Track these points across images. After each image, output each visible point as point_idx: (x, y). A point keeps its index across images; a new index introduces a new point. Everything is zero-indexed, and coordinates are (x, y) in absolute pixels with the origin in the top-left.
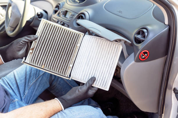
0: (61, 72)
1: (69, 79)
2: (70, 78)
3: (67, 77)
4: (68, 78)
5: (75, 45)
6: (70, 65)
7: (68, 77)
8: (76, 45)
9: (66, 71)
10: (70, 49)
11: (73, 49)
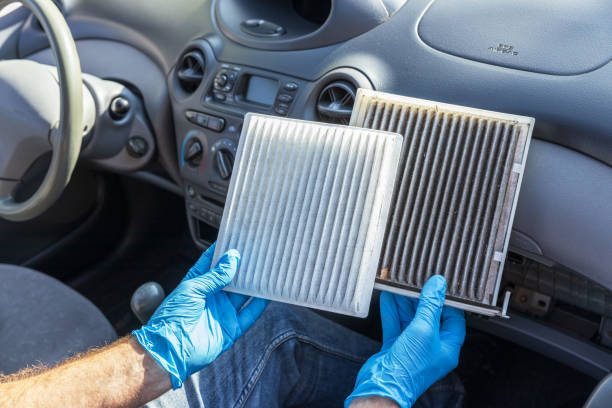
0: (459, 287)
1: (497, 312)
2: (501, 311)
3: (489, 307)
4: (493, 308)
5: (502, 170)
6: (492, 254)
7: (494, 304)
8: (506, 169)
9: (483, 280)
10: (484, 188)
11: (498, 189)
